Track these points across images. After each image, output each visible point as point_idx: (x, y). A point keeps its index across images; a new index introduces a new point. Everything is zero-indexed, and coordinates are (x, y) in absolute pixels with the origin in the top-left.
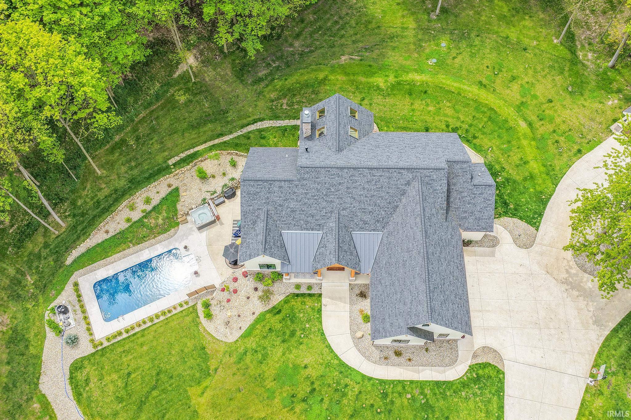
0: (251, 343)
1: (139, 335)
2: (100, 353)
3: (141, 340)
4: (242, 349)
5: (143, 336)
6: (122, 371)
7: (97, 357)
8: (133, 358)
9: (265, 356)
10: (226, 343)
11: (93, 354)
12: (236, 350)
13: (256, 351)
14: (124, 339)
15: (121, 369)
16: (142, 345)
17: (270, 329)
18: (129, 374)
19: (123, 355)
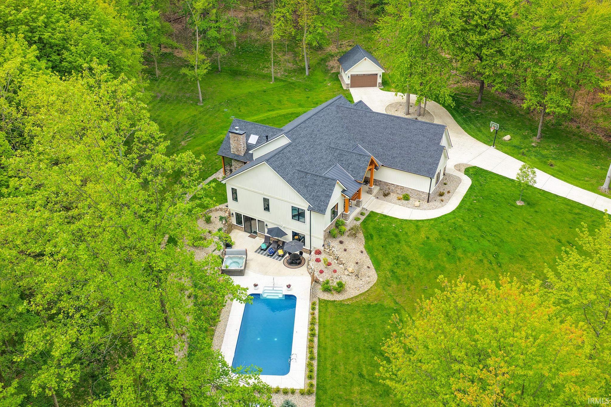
0: (387, 265)
1: (322, 352)
2: (321, 392)
3: (329, 352)
4: (388, 273)
5: (325, 349)
6: (354, 380)
7: (323, 397)
8: (344, 366)
9: (405, 259)
10: (375, 285)
11: (318, 400)
12: (386, 278)
13: (397, 264)
14: (319, 365)
15: (352, 380)
16: (335, 353)
17: (383, 247)
18: (361, 375)
19: (336, 372)
